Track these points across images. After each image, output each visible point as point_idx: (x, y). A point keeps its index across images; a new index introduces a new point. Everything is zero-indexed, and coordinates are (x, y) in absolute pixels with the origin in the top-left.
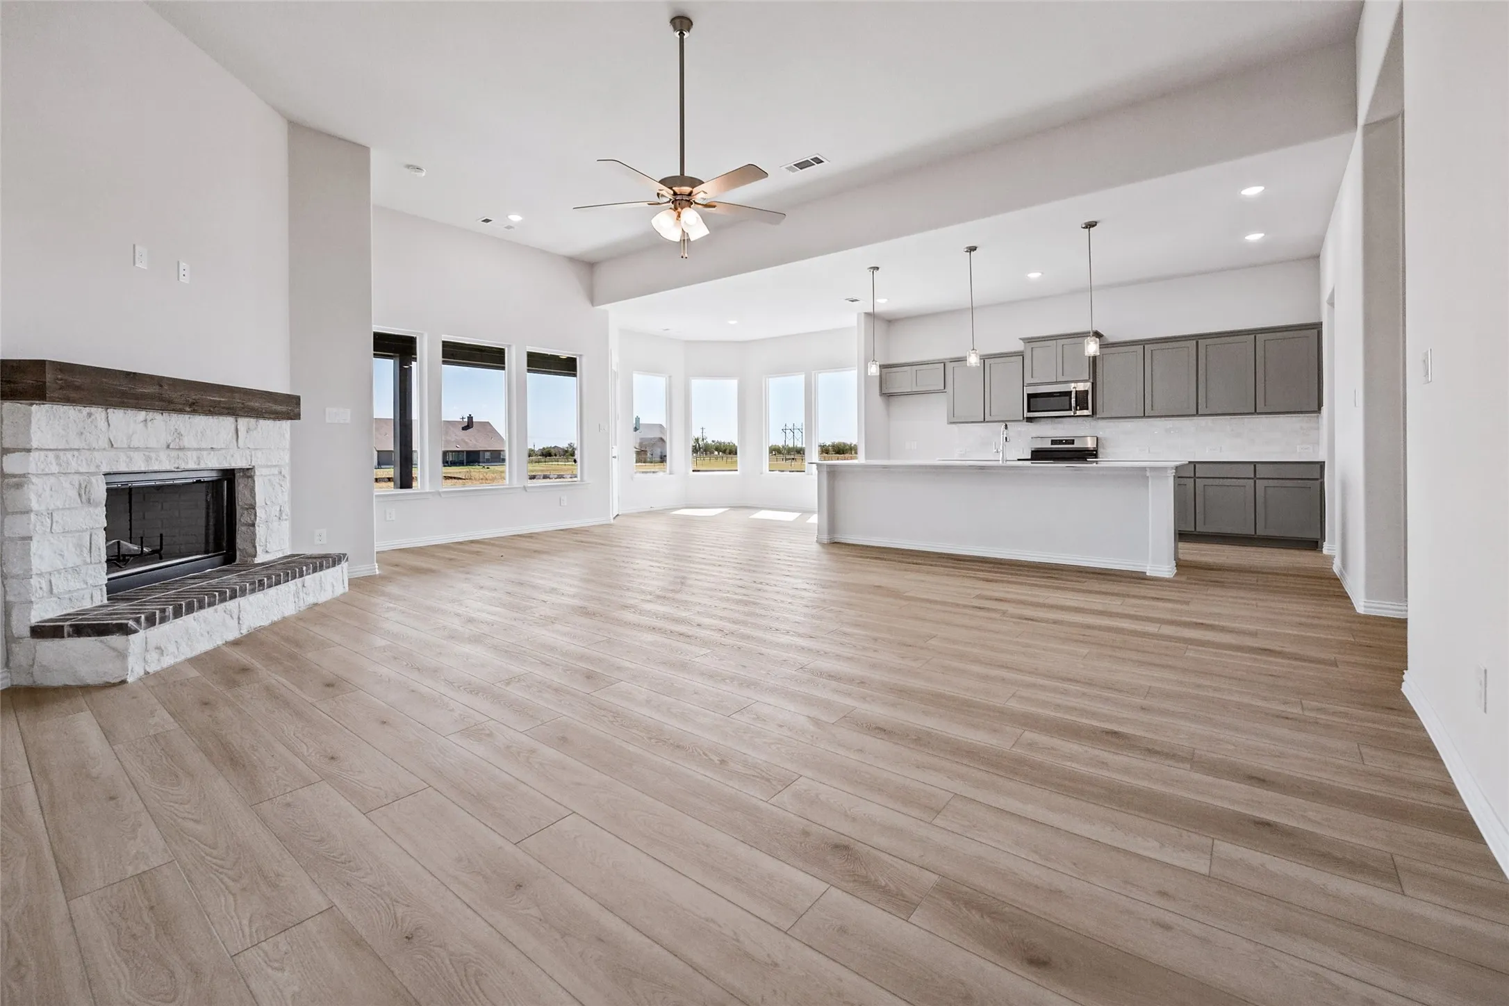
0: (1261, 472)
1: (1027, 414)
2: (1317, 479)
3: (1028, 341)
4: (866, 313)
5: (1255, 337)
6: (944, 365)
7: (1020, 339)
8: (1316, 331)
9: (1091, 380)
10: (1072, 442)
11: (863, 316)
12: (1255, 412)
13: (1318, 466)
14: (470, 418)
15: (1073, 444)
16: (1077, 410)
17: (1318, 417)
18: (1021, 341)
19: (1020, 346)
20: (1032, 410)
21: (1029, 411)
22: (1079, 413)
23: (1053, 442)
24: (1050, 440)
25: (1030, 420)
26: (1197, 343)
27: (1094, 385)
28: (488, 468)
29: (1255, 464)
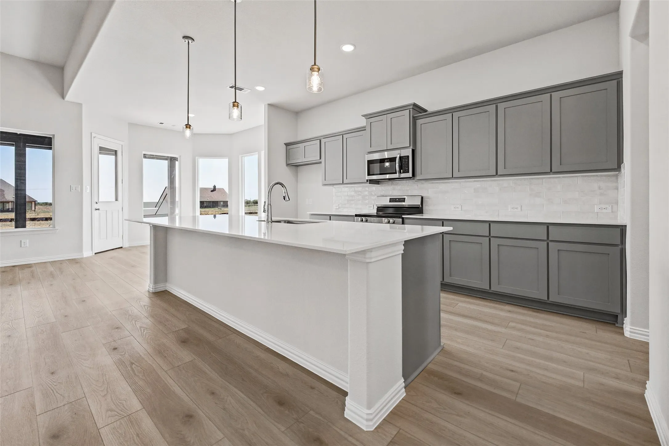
0: (555, 234)
1: (368, 178)
2: (616, 245)
3: (368, 116)
4: (268, 104)
5: (551, 96)
6: (320, 141)
7: (363, 116)
8: (615, 82)
9: (411, 147)
10: (403, 199)
11: (267, 106)
12: (551, 172)
13: (618, 230)
14: (215, 187)
15: (404, 202)
16: (400, 173)
17: (617, 176)
18: (364, 117)
19: (363, 122)
20: (371, 173)
21: (369, 174)
22: (403, 175)
23: (391, 200)
24: (389, 198)
25: (372, 182)
26: (497, 107)
27: (413, 151)
28: (221, 209)
29: (548, 225)
